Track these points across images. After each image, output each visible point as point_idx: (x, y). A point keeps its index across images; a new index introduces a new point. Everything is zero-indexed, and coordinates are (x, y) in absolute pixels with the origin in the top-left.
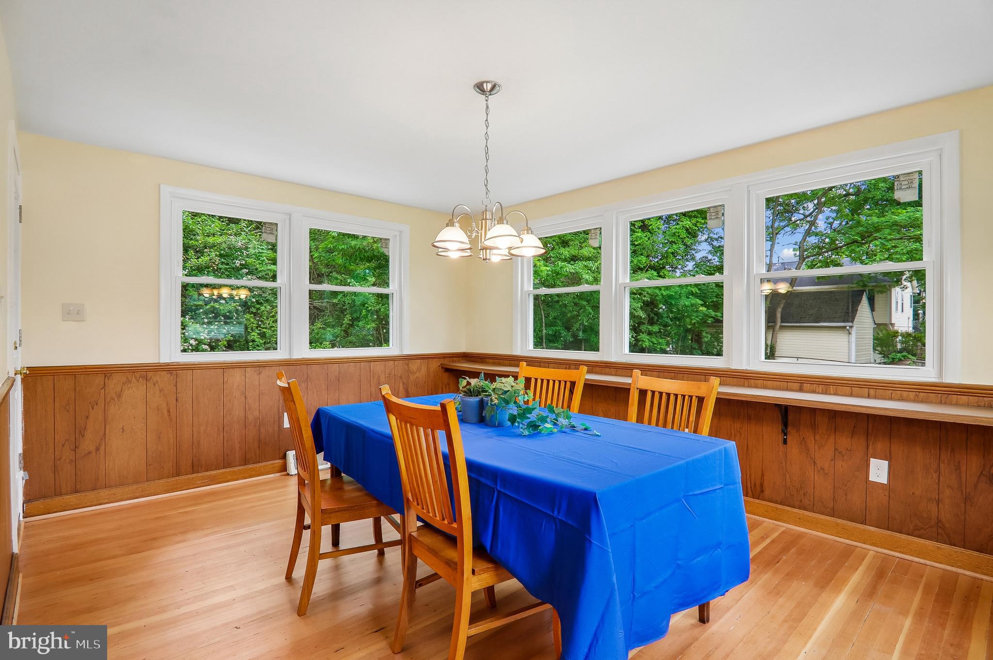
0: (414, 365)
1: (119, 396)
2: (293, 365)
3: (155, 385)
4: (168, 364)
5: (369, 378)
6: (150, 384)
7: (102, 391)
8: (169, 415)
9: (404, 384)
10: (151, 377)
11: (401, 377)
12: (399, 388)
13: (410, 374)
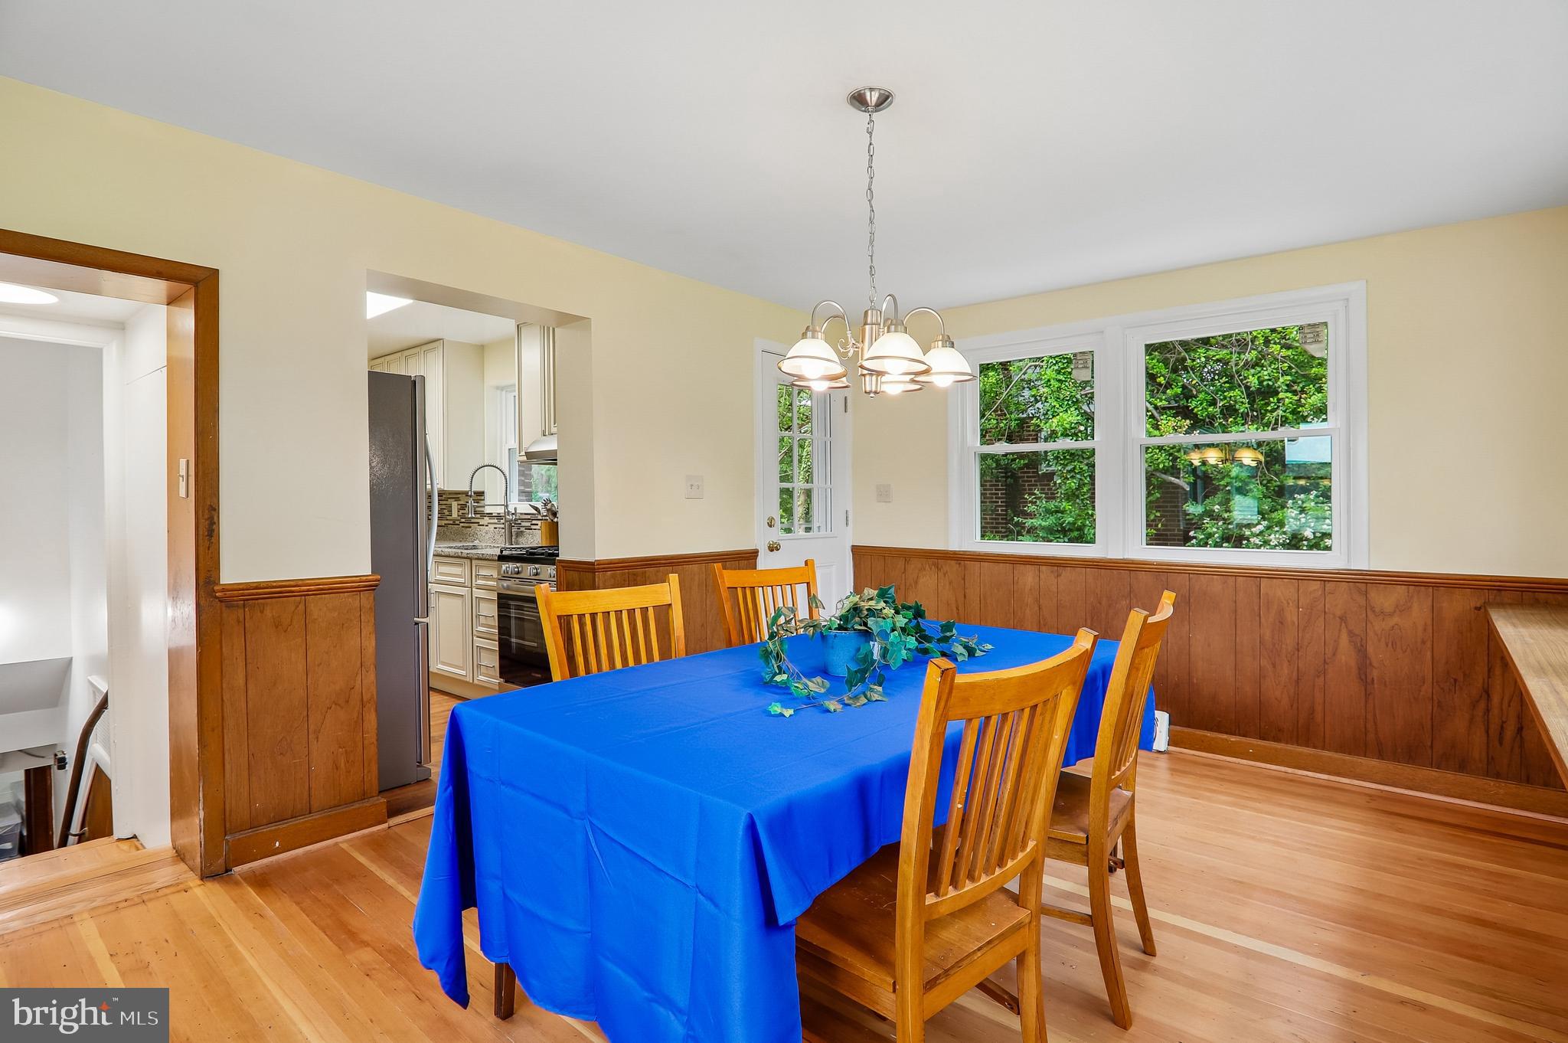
0: (1385, 599)
1: (916, 583)
2: (1111, 568)
3: (945, 575)
4: (955, 553)
5: (1256, 608)
6: (941, 574)
7: (904, 575)
8: (958, 613)
9: (1351, 633)
10: (942, 567)
11: (1343, 619)
12: (1337, 642)
13: (1371, 616)
